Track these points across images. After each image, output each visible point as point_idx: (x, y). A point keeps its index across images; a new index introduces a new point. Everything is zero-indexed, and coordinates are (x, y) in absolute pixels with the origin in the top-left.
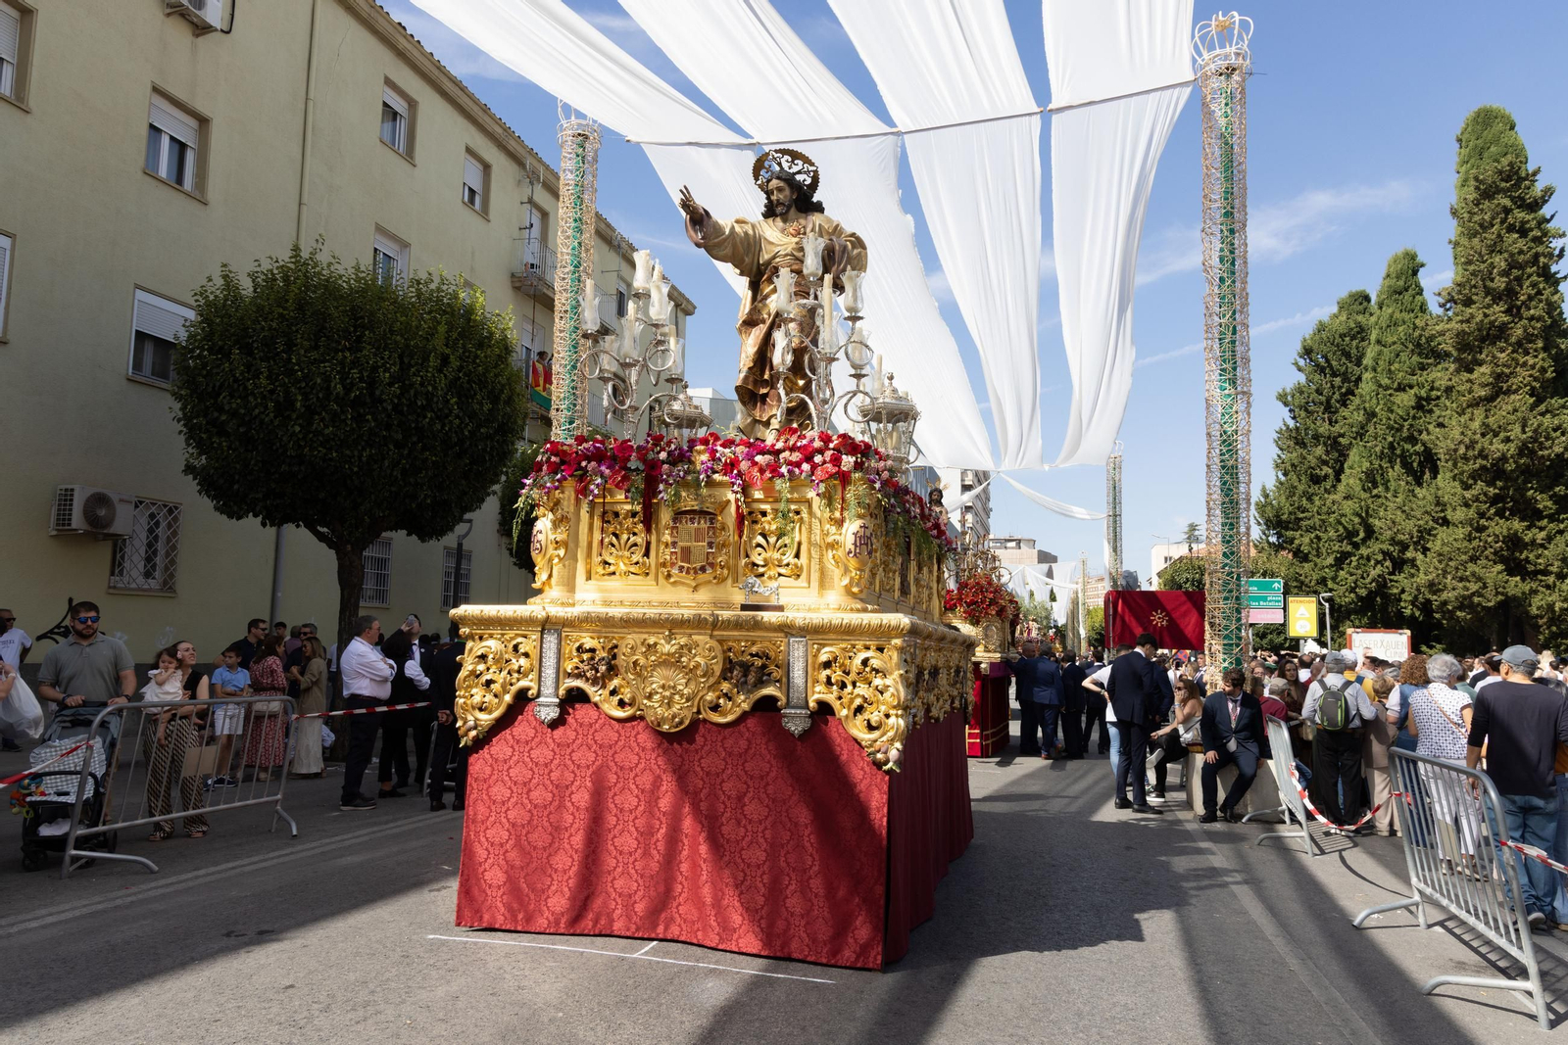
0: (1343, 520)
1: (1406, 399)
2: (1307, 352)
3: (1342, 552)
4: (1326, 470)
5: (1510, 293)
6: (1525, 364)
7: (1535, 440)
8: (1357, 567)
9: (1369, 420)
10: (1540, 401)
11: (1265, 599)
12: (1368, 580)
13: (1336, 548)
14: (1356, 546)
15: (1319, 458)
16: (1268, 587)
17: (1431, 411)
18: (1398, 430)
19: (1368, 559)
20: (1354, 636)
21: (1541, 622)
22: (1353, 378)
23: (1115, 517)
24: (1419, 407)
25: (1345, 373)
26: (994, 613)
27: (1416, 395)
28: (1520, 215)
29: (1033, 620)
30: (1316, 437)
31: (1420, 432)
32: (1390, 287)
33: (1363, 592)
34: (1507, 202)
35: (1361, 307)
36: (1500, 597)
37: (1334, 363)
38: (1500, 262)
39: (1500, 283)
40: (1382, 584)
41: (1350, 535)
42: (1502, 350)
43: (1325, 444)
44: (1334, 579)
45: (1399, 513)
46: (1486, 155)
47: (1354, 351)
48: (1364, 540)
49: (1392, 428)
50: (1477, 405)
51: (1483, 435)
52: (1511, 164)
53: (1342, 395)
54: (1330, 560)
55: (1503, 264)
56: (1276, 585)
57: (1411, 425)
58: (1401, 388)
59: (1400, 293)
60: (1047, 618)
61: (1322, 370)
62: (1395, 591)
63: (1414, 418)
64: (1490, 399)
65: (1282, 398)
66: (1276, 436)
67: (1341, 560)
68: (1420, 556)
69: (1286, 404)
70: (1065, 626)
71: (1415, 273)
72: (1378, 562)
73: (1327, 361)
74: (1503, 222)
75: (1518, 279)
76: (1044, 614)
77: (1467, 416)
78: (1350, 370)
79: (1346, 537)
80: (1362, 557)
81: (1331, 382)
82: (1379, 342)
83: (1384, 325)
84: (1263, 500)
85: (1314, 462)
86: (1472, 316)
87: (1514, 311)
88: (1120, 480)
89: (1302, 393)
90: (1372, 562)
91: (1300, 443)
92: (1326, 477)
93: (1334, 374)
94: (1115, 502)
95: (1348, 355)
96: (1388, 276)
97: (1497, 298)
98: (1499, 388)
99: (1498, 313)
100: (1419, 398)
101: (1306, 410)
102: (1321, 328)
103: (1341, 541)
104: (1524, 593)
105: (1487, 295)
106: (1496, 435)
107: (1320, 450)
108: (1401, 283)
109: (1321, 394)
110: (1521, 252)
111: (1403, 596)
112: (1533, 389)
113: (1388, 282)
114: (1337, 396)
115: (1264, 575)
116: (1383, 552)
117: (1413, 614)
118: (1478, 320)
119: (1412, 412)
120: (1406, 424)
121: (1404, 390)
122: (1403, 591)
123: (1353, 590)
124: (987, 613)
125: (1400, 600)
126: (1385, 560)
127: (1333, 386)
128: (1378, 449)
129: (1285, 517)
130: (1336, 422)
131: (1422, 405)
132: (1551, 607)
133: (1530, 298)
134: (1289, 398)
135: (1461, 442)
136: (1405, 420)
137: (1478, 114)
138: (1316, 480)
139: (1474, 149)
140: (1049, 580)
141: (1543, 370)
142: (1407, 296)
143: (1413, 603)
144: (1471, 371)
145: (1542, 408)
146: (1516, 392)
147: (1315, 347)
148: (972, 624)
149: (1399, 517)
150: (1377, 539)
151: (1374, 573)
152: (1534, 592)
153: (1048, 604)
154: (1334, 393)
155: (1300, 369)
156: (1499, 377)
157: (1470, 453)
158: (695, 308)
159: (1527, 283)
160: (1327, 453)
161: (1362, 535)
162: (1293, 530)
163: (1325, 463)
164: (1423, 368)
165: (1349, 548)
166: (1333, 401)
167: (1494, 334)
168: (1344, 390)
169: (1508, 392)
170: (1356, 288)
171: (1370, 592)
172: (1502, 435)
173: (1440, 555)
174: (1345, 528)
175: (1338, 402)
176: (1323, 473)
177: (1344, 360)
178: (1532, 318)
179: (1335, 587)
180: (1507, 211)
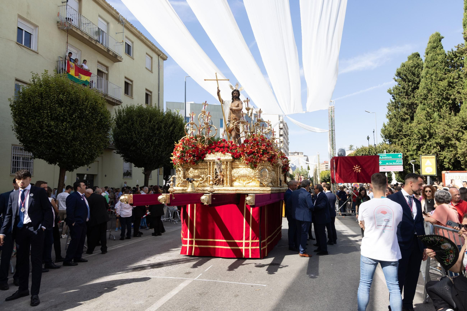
0: (420, 131)
1: (445, 83)
2: (399, 74)
3: (419, 144)
4: (407, 116)
8: (427, 149)
9: (429, 93)
11: (395, 162)
13: (417, 142)
14: (426, 141)
15: (405, 112)
17: (454, 88)
18: (441, 95)
19: (431, 146)
20: (446, 174)
22: (416, 82)
23: (332, 131)
24: (449, 85)
25: (413, 81)
26: (266, 159)
27: (448, 81)
29: (302, 175)
30: (403, 105)
31: (450, 96)
32: (431, 46)
35: (417, 58)
37: (409, 77)
41: (423, 137)
43: (406, 107)
45: (446, 126)
47: (416, 72)
48: (429, 139)
49: (439, 95)
53: (412, 89)
54: (415, 147)
56: (400, 156)
57: (447, 93)
58: (441, 80)
59: (435, 48)
60: (307, 174)
61: (404, 80)
62: (442, 158)
63: (448, 90)
65: (390, 92)
66: (387, 105)
67: (419, 147)
68: (457, 143)
69: (391, 94)
70: (313, 177)
71: (440, 41)
72: (434, 147)
73: (406, 77)
76: (306, 173)
78: (415, 79)
79: (421, 138)
80: (428, 145)
81: (408, 84)
82: (427, 67)
83: (429, 61)
84: (384, 128)
85: (402, 114)
88: (334, 116)
89: (397, 89)
90: (432, 147)
91: (397, 107)
92: (407, 119)
93: (409, 82)
94: (332, 125)
95: (414, 74)
96: (430, 42)
100: (449, 82)
101: (399, 95)
102: (404, 65)
103: (419, 140)
107: (404, 109)
108: (435, 44)
109: (404, 89)
111: (445, 160)
113: (430, 44)
114: (410, 89)
116: (437, 143)
117: (449, 167)
119: (447, 88)
120: (445, 92)
122: (445, 158)
124: (261, 160)
125: (444, 162)
126: (437, 146)
127: (409, 86)
128: (432, 104)
129: (392, 134)
130: (410, 99)
131: (451, 85)
134: (392, 91)
136: (444, 91)
138: (404, 120)
140: (307, 162)
142: (438, 49)
143: (449, 163)
147: (401, 72)
148: (252, 168)
149: (447, 128)
150: (434, 138)
151: (433, 151)
153: (307, 170)
154: (409, 88)
155: (396, 80)
158: (167, 57)
160: (407, 110)
161: (428, 137)
162: (395, 139)
163: (407, 114)
164: (449, 71)
166: (409, 91)
168: (413, 87)
170: (415, 52)
174: (421, 134)
175: (411, 91)
176: (406, 118)
177: (412, 76)
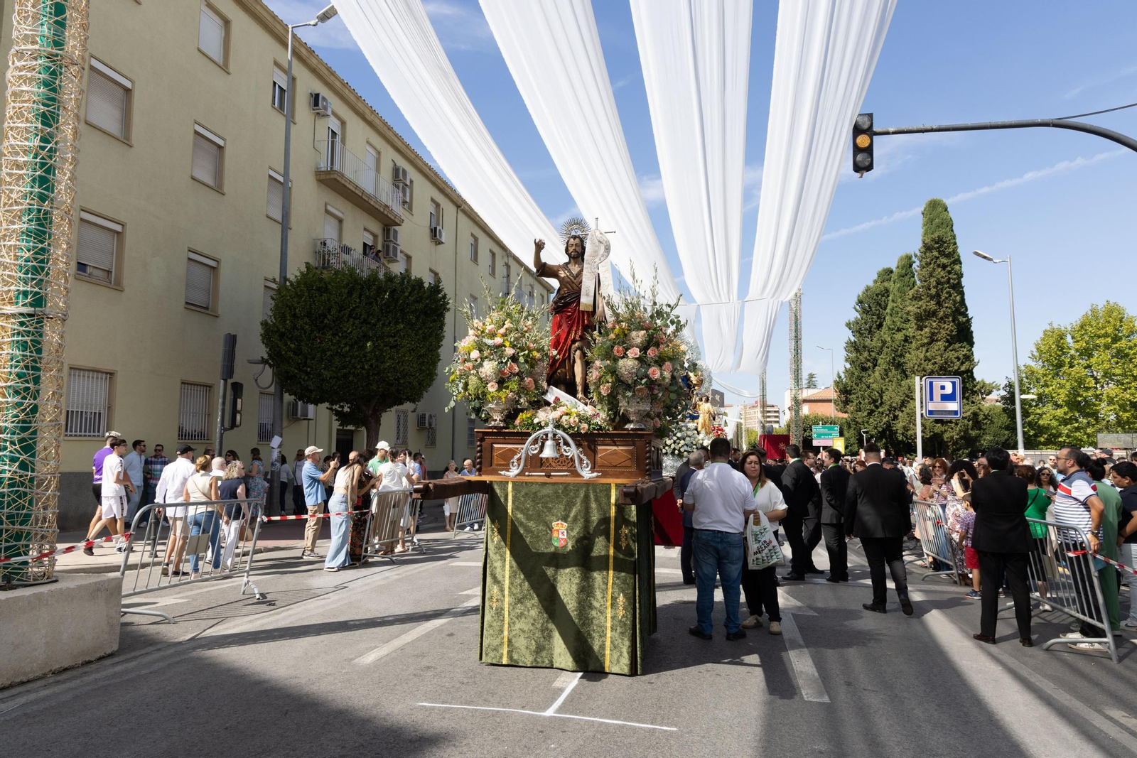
2: (860, 302)
4: (870, 364)
5: (938, 295)
6: (944, 328)
7: (946, 363)
8: (878, 417)
10: (950, 344)
11: (831, 435)
12: (882, 424)
13: (868, 408)
14: (877, 407)
15: (866, 358)
16: (832, 429)
18: (896, 351)
19: (883, 413)
21: (949, 444)
22: (882, 317)
24: (906, 340)
25: (878, 314)
28: (944, 260)
30: (865, 347)
32: (898, 273)
33: (880, 429)
34: (936, 254)
35: (889, 277)
36: (932, 433)
37: (873, 309)
38: (933, 281)
39: (933, 291)
40: (889, 426)
41: (874, 401)
42: (935, 321)
44: (867, 422)
45: (893, 393)
46: (934, 223)
47: (883, 303)
48: (880, 404)
49: (893, 351)
50: (924, 346)
51: (925, 361)
52: (939, 237)
53: (877, 325)
54: (865, 414)
55: (934, 283)
56: (836, 428)
59: (903, 277)
61: (867, 312)
62: (895, 429)
64: (929, 344)
65: (848, 325)
66: (845, 345)
67: (871, 413)
69: (850, 329)
72: (887, 415)
73: (870, 307)
74: (935, 262)
75: (942, 289)
77: (920, 351)
78: (881, 313)
79: (872, 403)
80: (879, 412)
81: (872, 318)
82: (893, 300)
84: (838, 379)
85: (863, 360)
86: (922, 306)
87: (939, 304)
89: (858, 323)
90: (884, 415)
91: (857, 350)
92: (869, 368)
93: (873, 315)
95: (880, 305)
96: (898, 267)
97: (932, 297)
98: (932, 339)
99: (932, 305)
101: (860, 333)
102: (868, 289)
103: (870, 405)
104: (941, 431)
105: (928, 296)
106: (930, 360)
107: (866, 354)
108: (905, 269)
109: (867, 324)
110: (942, 277)
112: (947, 339)
114: (874, 326)
115: (831, 424)
116: (889, 410)
118: (924, 308)
121: (900, 331)
123: (876, 428)
126: (890, 414)
127: (872, 321)
128: (888, 360)
129: (849, 388)
132: (952, 437)
133: (946, 298)
134: (852, 326)
135: (916, 364)
137: (931, 202)
138: (864, 369)
139: (929, 218)
141: (952, 331)
142: (906, 278)
144: (922, 330)
145: (951, 348)
146: (940, 340)
147: (864, 300)
149: (893, 395)
150: (885, 405)
151: (885, 420)
152: (946, 431)
154: (873, 324)
155: (857, 310)
156: (933, 334)
157: (920, 369)
159: (945, 292)
160: (870, 355)
161: (879, 402)
163: (869, 360)
165: (874, 408)
166: (873, 328)
167: (931, 314)
168: (878, 323)
169: (937, 340)
171: (883, 430)
172: (933, 361)
173: (908, 414)
174: (872, 398)
175: (875, 329)
176: (867, 366)
177: (878, 308)
178: (947, 307)
179: (868, 426)
180: (937, 258)
